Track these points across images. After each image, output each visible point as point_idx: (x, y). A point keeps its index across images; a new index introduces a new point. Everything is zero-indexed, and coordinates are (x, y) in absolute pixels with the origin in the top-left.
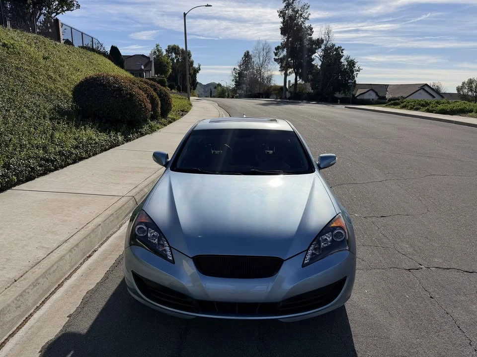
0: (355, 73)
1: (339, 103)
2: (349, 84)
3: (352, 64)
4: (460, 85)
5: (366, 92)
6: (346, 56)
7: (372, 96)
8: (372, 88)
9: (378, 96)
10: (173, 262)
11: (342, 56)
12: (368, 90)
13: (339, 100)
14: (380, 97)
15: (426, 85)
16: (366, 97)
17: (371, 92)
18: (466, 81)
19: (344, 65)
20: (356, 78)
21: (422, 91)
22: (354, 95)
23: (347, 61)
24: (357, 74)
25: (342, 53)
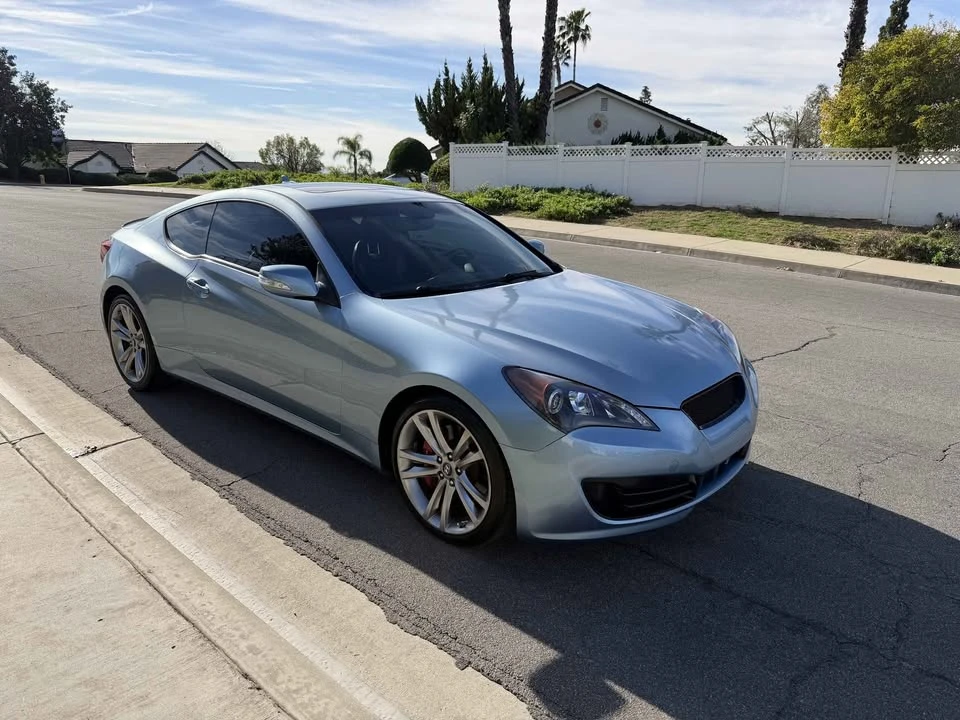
0: (57, 115)
1: (43, 182)
2: (54, 139)
3: (43, 93)
4: (264, 147)
5: (91, 158)
6: (24, 74)
7: (104, 167)
8: (101, 149)
9: (118, 166)
10: (655, 428)
11: (15, 73)
12: (93, 153)
13: (42, 176)
14: (121, 168)
15: (207, 145)
16: (91, 168)
17: (100, 158)
18: (272, 139)
19: (23, 95)
20: (61, 126)
21: (202, 157)
22: (63, 166)
23: (30, 86)
24: (63, 117)
25: (13, 65)
